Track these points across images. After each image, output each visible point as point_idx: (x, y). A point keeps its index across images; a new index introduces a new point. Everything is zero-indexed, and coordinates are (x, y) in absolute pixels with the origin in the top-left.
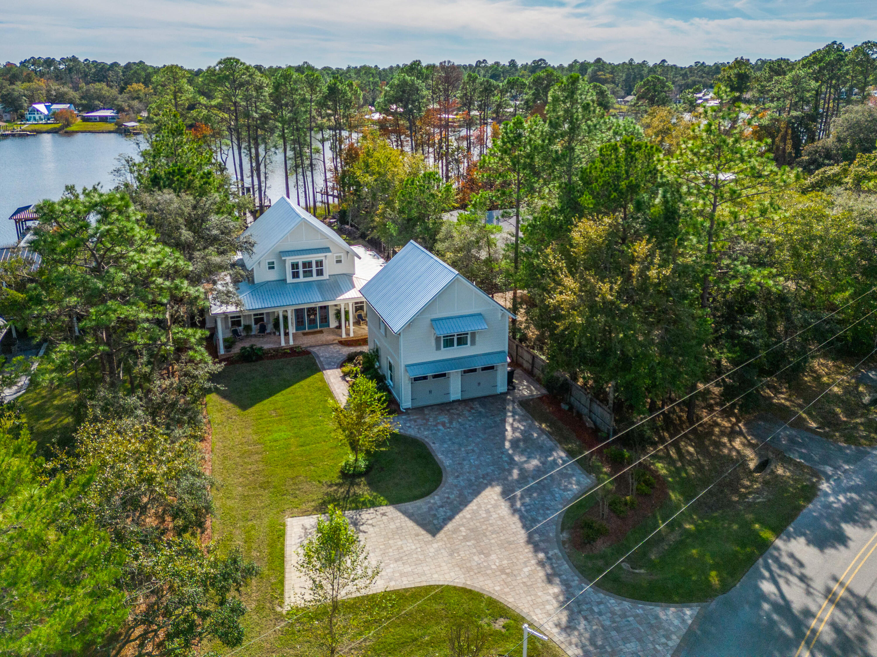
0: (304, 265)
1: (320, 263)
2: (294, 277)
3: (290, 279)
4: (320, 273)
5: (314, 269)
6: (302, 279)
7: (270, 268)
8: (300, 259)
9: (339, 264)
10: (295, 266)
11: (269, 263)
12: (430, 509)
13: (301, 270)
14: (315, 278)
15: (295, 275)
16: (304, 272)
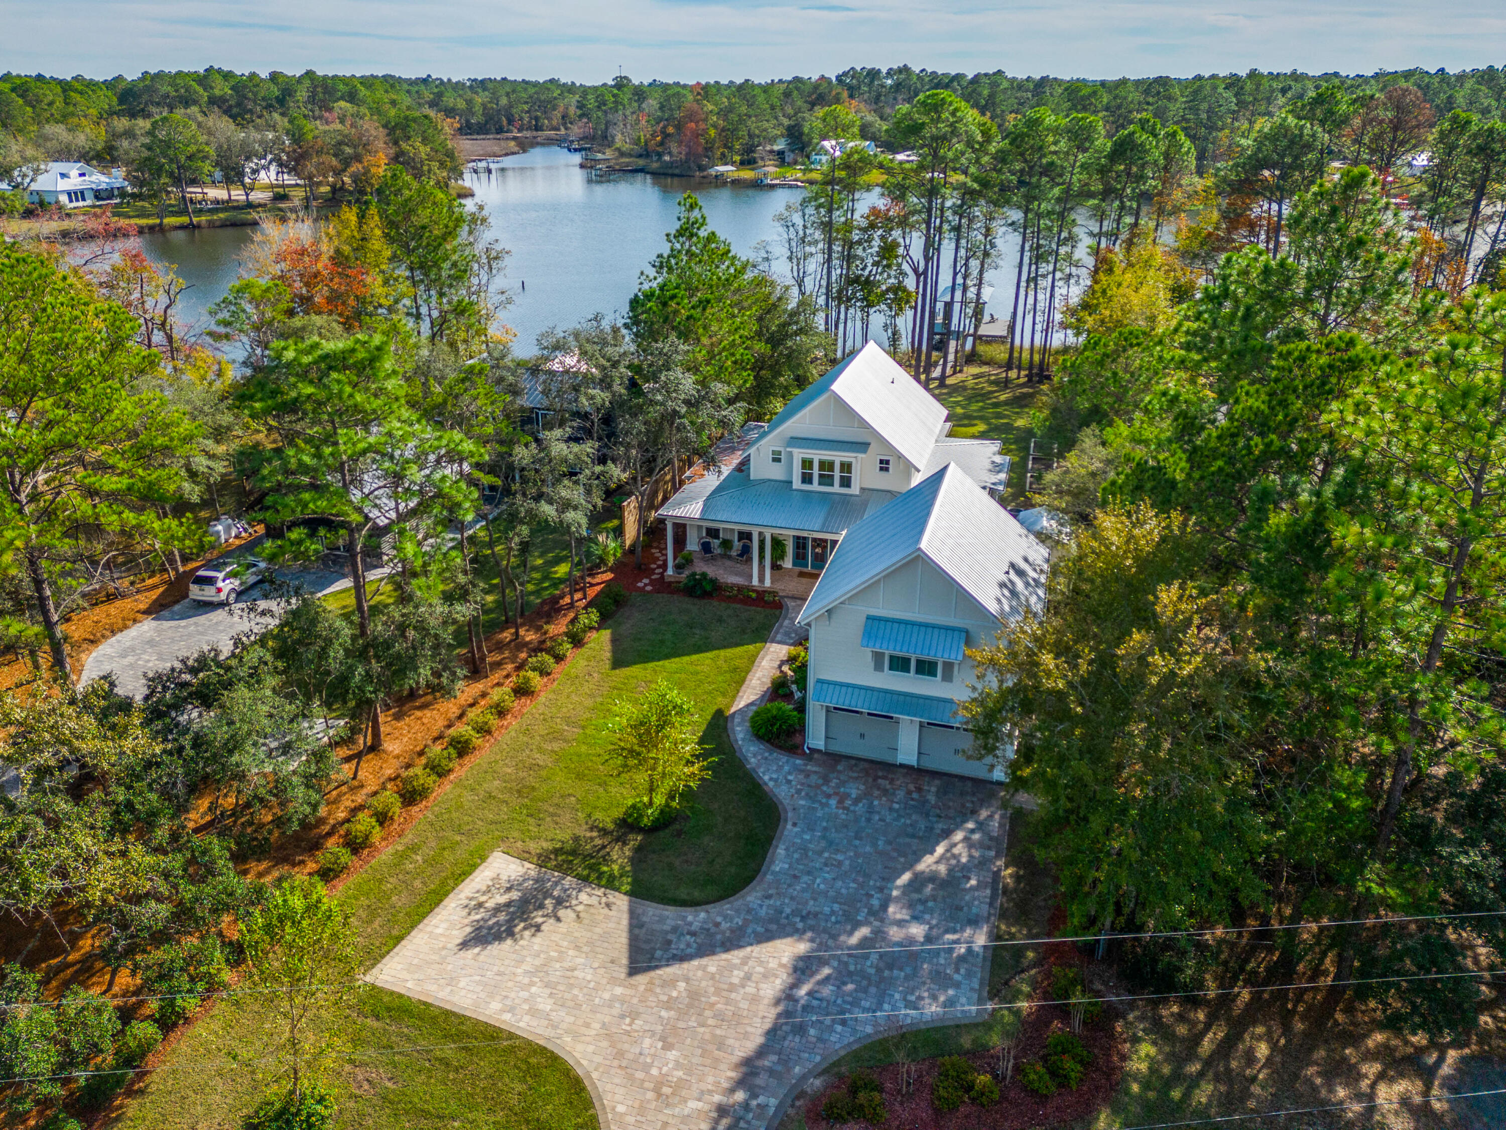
0: (822, 464)
1: (846, 467)
2: (804, 481)
3: (797, 484)
4: (846, 482)
5: (837, 474)
6: (815, 486)
7: (774, 460)
8: (817, 455)
9: (883, 473)
10: (807, 464)
11: (774, 452)
12: (675, 929)
13: (816, 472)
14: (836, 488)
15: (807, 479)
16: (821, 476)
